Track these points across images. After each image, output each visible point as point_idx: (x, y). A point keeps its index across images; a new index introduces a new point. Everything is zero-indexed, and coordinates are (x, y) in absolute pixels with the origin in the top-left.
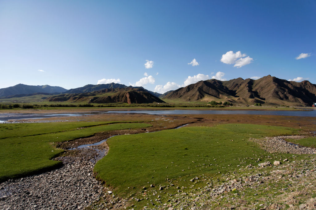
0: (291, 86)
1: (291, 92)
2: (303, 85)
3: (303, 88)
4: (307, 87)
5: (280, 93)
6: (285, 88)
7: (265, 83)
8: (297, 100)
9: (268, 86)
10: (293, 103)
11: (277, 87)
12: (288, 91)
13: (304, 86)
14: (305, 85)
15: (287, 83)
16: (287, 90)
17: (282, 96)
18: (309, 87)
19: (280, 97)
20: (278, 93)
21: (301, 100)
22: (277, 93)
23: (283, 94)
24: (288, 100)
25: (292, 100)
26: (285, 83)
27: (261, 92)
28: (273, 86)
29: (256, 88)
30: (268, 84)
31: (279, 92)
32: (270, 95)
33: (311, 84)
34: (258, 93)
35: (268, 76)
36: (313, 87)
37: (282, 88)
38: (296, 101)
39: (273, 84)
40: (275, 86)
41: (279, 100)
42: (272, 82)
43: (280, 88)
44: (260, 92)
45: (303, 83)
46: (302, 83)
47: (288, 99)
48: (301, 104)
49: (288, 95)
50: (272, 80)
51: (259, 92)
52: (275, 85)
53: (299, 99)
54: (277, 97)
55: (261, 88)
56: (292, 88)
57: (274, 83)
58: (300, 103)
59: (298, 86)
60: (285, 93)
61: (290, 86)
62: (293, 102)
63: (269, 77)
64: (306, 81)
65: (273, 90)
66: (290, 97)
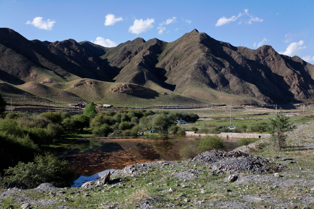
0: (237, 57)
1: (237, 70)
2: (262, 56)
3: (262, 62)
4: (270, 60)
5: (210, 71)
6: (224, 59)
7: (185, 47)
8: (248, 88)
9: (188, 55)
10: (238, 96)
11: (207, 55)
12: (230, 67)
13: (264, 58)
14: (266, 56)
15: (230, 50)
16: (227, 64)
17: (214, 77)
18: (273, 59)
19: (210, 81)
20: (206, 70)
21: (257, 89)
22: (203, 69)
23: (216, 72)
24: (227, 90)
25: (238, 88)
26: (226, 49)
27: (172, 69)
28: (198, 54)
29: (166, 59)
30: (189, 50)
31: (210, 68)
32: (188, 76)
33: (276, 54)
34: (166, 72)
35: (192, 32)
36: (280, 60)
37: (218, 58)
38: (245, 91)
39: (199, 50)
40: (203, 53)
41: (206, 87)
42: (198, 44)
43: (213, 58)
44: (170, 69)
45: (262, 51)
46: (259, 51)
47: (229, 87)
48: (255, 99)
49: (228, 76)
50: (198, 40)
51: (167, 70)
52: (204, 51)
53: (252, 86)
54: (203, 81)
55: (175, 59)
56: (239, 61)
57: (201, 48)
58: (254, 96)
59: (252, 58)
60: (223, 70)
61: (235, 56)
62: (238, 93)
63: (193, 35)
64: (267, 46)
65: (196, 62)
66: (233, 80)
